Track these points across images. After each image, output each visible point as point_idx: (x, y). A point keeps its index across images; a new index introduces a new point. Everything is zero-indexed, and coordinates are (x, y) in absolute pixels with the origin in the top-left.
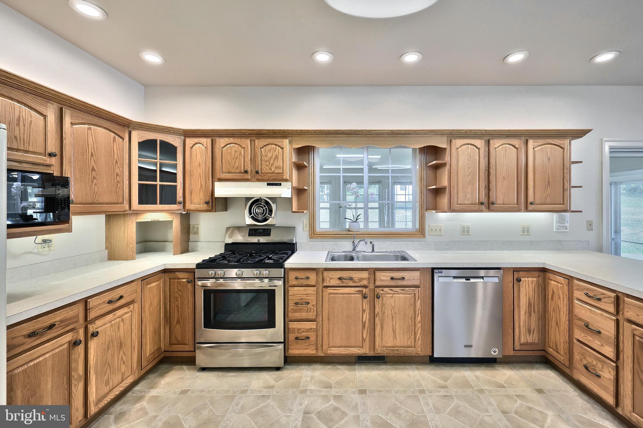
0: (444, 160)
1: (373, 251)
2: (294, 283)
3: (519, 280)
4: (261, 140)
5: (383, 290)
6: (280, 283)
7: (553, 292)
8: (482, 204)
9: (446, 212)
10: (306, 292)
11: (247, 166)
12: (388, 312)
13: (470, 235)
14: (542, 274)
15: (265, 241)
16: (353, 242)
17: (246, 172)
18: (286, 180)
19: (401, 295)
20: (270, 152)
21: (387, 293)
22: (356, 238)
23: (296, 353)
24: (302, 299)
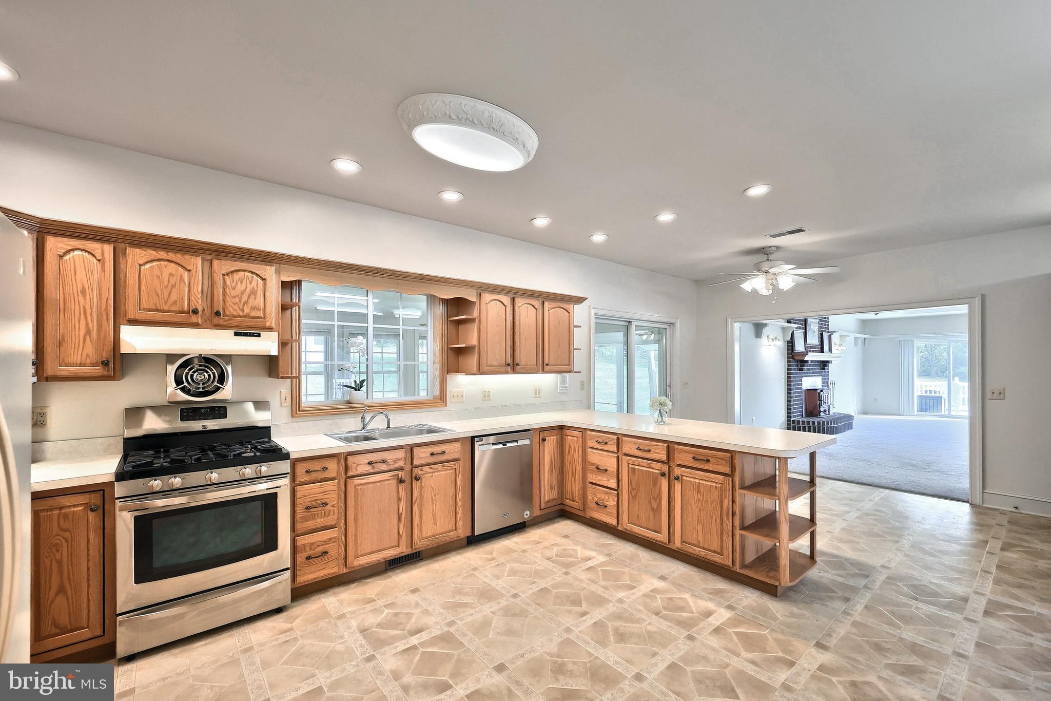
0: (472, 315)
1: (388, 426)
2: (304, 479)
3: (544, 440)
4: (223, 262)
5: (422, 470)
6: (285, 482)
7: (570, 447)
8: (508, 365)
9: (475, 374)
10: (324, 490)
11: (194, 301)
12: (427, 495)
13: (490, 400)
14: (560, 431)
15: (216, 428)
16: (363, 418)
17: (195, 312)
18: (270, 329)
19: (441, 473)
20: (242, 283)
21: (427, 473)
22: (367, 412)
23: (306, 580)
24: (316, 500)
